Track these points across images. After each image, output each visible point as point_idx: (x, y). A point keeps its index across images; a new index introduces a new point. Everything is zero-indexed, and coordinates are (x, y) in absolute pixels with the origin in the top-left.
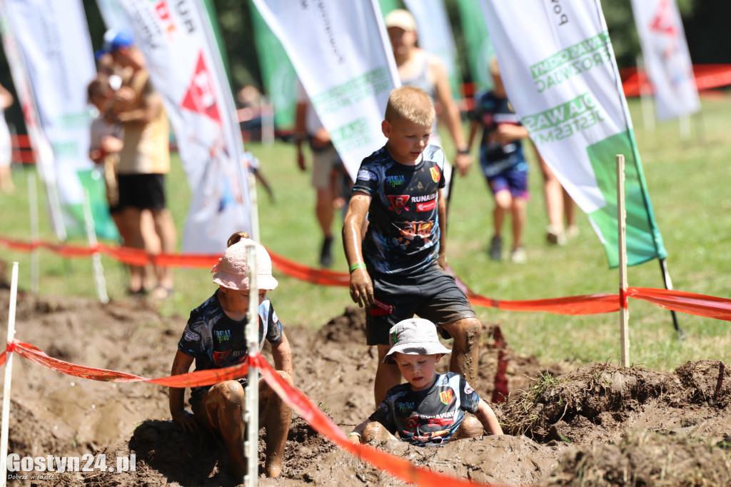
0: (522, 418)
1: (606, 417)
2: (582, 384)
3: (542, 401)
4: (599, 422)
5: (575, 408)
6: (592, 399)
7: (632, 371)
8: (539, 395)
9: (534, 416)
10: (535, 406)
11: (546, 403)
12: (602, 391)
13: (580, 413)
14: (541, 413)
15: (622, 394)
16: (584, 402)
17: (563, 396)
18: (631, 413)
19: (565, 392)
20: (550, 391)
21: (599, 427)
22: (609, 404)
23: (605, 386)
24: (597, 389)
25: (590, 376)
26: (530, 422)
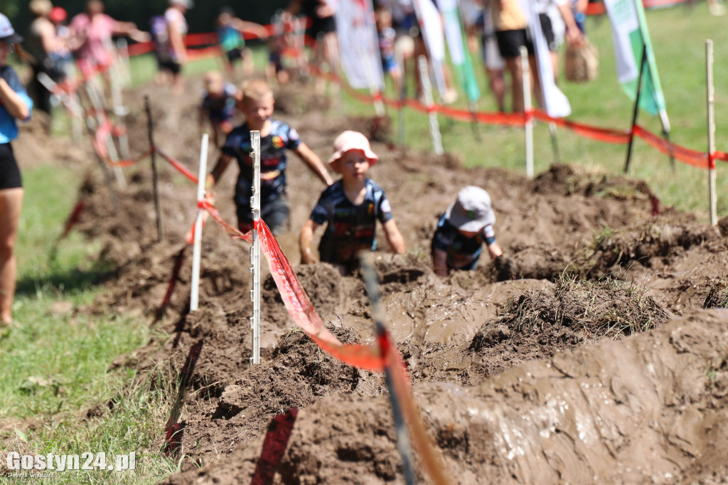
0: (583, 264)
1: (656, 261)
2: (635, 235)
3: (601, 248)
4: (649, 266)
5: (629, 255)
6: (643, 248)
7: (678, 224)
8: (598, 244)
9: (593, 262)
10: (595, 253)
11: (604, 251)
12: (652, 241)
13: (633, 258)
14: (600, 259)
15: (670, 242)
16: (637, 250)
17: (619, 245)
18: (676, 259)
19: (620, 241)
20: (607, 241)
21: (649, 270)
22: (659, 251)
23: (655, 236)
24: (648, 239)
25: (643, 228)
26: (590, 266)
